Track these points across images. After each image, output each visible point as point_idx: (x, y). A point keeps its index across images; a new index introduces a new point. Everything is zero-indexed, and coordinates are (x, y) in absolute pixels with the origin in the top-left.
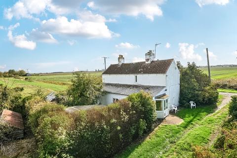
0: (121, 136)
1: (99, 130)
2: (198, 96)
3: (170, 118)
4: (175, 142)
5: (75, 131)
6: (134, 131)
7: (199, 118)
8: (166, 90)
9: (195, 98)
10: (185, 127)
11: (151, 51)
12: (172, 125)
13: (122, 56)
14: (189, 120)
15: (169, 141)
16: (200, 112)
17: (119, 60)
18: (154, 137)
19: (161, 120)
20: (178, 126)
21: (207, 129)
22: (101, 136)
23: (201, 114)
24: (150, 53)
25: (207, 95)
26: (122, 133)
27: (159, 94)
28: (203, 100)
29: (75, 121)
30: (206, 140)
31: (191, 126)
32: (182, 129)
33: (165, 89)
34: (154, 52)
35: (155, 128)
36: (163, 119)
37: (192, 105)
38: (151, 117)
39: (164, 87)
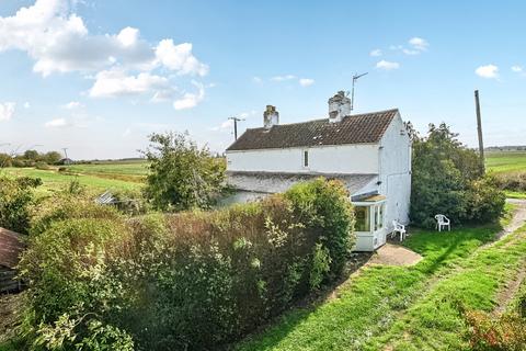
0: (262, 284)
1: (200, 265)
2: (455, 201)
3: (389, 251)
4: (405, 308)
5: (131, 262)
6: (298, 276)
7: (461, 252)
8: (379, 183)
9: (448, 206)
10: (429, 272)
11: (342, 93)
12: (394, 267)
13: (273, 108)
14: (437, 256)
15: (390, 304)
16: (463, 238)
17: (265, 117)
18: (349, 292)
19: (365, 255)
20: (409, 269)
21: (485, 277)
22: (206, 284)
23: (464, 243)
24: (339, 98)
25: (479, 198)
26: (265, 279)
27: (360, 192)
28: (469, 212)
29: (138, 238)
30: (487, 302)
31: (442, 269)
32: (421, 275)
33: (376, 180)
34: (350, 97)
35: (351, 272)
36: (371, 253)
37: (441, 223)
38: (341, 242)
39: (373, 176)
